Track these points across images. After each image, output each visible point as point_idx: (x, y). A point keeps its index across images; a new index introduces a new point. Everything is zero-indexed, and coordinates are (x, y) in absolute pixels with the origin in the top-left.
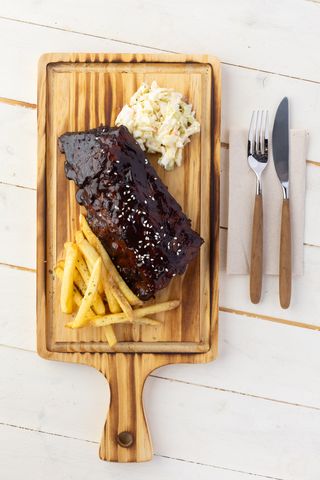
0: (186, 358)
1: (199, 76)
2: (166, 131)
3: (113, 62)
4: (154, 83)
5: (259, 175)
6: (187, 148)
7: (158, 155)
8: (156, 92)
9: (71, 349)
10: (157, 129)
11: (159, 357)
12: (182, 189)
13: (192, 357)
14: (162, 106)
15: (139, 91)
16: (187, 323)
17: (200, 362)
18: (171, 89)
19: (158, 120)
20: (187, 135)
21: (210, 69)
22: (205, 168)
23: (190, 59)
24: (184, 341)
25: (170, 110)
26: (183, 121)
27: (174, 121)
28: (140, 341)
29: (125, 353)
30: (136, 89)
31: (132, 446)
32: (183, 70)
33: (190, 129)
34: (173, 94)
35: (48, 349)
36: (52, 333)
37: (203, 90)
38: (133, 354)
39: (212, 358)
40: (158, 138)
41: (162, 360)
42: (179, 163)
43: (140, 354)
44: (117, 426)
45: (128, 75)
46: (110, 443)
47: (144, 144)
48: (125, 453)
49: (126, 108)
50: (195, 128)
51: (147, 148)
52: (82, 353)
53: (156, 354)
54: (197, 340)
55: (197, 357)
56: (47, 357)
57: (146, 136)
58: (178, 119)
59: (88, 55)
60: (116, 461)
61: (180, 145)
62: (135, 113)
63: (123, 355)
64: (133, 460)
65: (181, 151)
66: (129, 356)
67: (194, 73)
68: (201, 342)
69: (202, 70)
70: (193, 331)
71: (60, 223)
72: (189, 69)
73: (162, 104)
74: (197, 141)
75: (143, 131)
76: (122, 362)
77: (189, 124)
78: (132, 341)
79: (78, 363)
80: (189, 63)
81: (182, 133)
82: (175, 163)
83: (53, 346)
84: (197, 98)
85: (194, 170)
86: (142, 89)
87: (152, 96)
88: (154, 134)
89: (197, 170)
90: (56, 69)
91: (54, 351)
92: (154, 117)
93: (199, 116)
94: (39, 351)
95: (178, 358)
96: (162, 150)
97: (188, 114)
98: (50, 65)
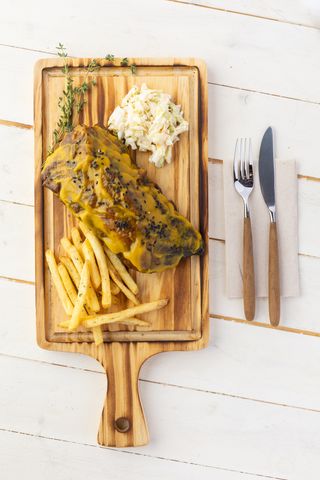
0: (178, 346)
1: (186, 78)
2: (156, 130)
3: (105, 66)
4: (144, 86)
5: (246, 200)
6: (176, 146)
7: (149, 152)
8: (146, 93)
9: (69, 339)
10: (147, 128)
11: (153, 345)
12: (172, 186)
13: (184, 345)
14: (152, 106)
15: (130, 93)
16: (179, 312)
17: (193, 350)
18: (161, 91)
19: (148, 120)
20: (176, 133)
21: (196, 72)
22: (193, 164)
23: (177, 62)
24: (176, 329)
25: (159, 111)
26: (172, 120)
27: (164, 119)
28: (135, 331)
29: (121, 342)
30: (127, 91)
31: (129, 431)
32: (172, 73)
33: (179, 128)
34: (162, 95)
35: (47, 340)
36: (51, 325)
37: (191, 91)
38: (128, 343)
39: (204, 345)
40: (148, 137)
41: (157, 348)
42: (169, 161)
43: (135, 343)
44: (114, 412)
45: (119, 78)
46: (108, 429)
47: (136, 143)
48: (122, 438)
49: (118, 110)
50: (184, 126)
51: (138, 147)
52: (80, 343)
53: (150, 342)
54: (189, 328)
55: (190, 345)
56: (46, 347)
57: (137, 135)
58: (167, 118)
59: (81, 60)
60: (115, 446)
61: (170, 143)
62: (126, 113)
63: (118, 344)
64: (130, 445)
65: (170, 149)
66: (125, 345)
67: (182, 75)
68: (193, 331)
69: (189, 72)
70: (186, 320)
71: (57, 219)
72: (177, 72)
73: (152, 105)
74: (186, 139)
75: (135, 131)
76: (118, 351)
77: (178, 124)
78: (127, 330)
79: (76, 352)
80: (177, 66)
81: (172, 132)
82: (165, 161)
83: (52, 337)
84: (185, 99)
85: (183, 167)
86: (132, 91)
87: (142, 97)
88: (145, 133)
89: (186, 167)
90: (52, 73)
91: (53, 341)
92: (145, 117)
93: (187, 116)
94: (39, 342)
95: (172, 346)
96: (153, 148)
97: (177, 114)
98: (45, 70)
